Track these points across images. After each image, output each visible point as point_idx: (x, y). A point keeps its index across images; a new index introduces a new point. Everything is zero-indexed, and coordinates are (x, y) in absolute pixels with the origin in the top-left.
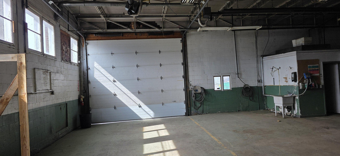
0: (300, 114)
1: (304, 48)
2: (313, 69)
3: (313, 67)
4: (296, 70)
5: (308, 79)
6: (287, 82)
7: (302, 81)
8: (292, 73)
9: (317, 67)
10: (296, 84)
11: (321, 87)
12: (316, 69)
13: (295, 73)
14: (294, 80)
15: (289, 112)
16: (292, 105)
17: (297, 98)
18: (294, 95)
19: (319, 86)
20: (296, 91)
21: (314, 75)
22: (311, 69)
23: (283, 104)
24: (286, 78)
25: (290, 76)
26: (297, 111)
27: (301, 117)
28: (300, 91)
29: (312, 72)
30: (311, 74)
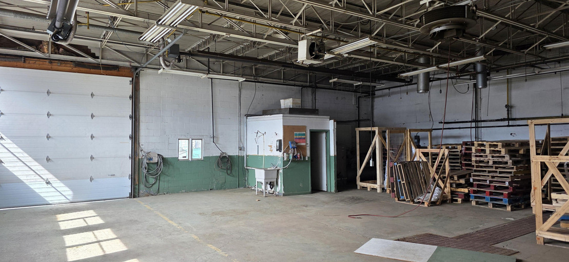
0: (283, 192)
1: (292, 111)
2: (300, 137)
3: (299, 135)
4: (281, 137)
5: (294, 148)
6: (271, 151)
7: (286, 151)
8: (277, 141)
9: (304, 135)
10: (280, 154)
11: (307, 159)
12: (303, 137)
13: (280, 141)
14: (279, 149)
15: (272, 189)
16: (275, 180)
17: (281, 171)
18: (278, 168)
19: (304, 158)
20: (280, 163)
21: (299, 144)
22: (298, 137)
23: (265, 179)
24: (271, 146)
25: (275, 145)
26: (280, 188)
27: (284, 195)
28: (285, 163)
29: (298, 141)
30: (297, 143)
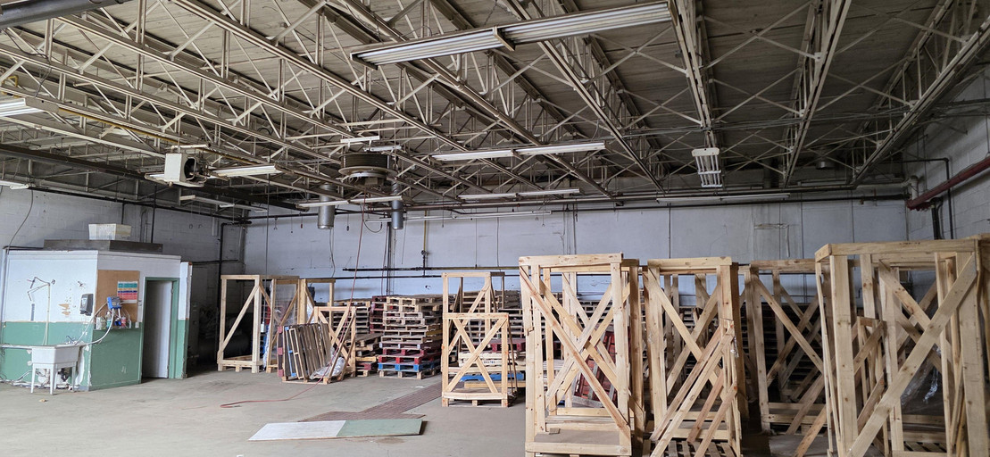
0: (89, 383)
1: (116, 245)
2: (128, 289)
3: (127, 285)
4: (92, 289)
5: (116, 309)
6: (67, 314)
7: (102, 313)
8: (83, 296)
9: (135, 285)
10: (89, 319)
11: (137, 326)
12: (133, 289)
13: (90, 297)
14: (87, 311)
15: (64, 380)
16: (73, 365)
17: (87, 348)
18: (82, 343)
19: (133, 324)
20: (86, 334)
21: (126, 302)
22: (123, 289)
23: (55, 364)
24: (66, 306)
25: (77, 302)
26: (82, 377)
27: (91, 389)
28: (96, 334)
29: (123, 296)
30: (121, 300)
